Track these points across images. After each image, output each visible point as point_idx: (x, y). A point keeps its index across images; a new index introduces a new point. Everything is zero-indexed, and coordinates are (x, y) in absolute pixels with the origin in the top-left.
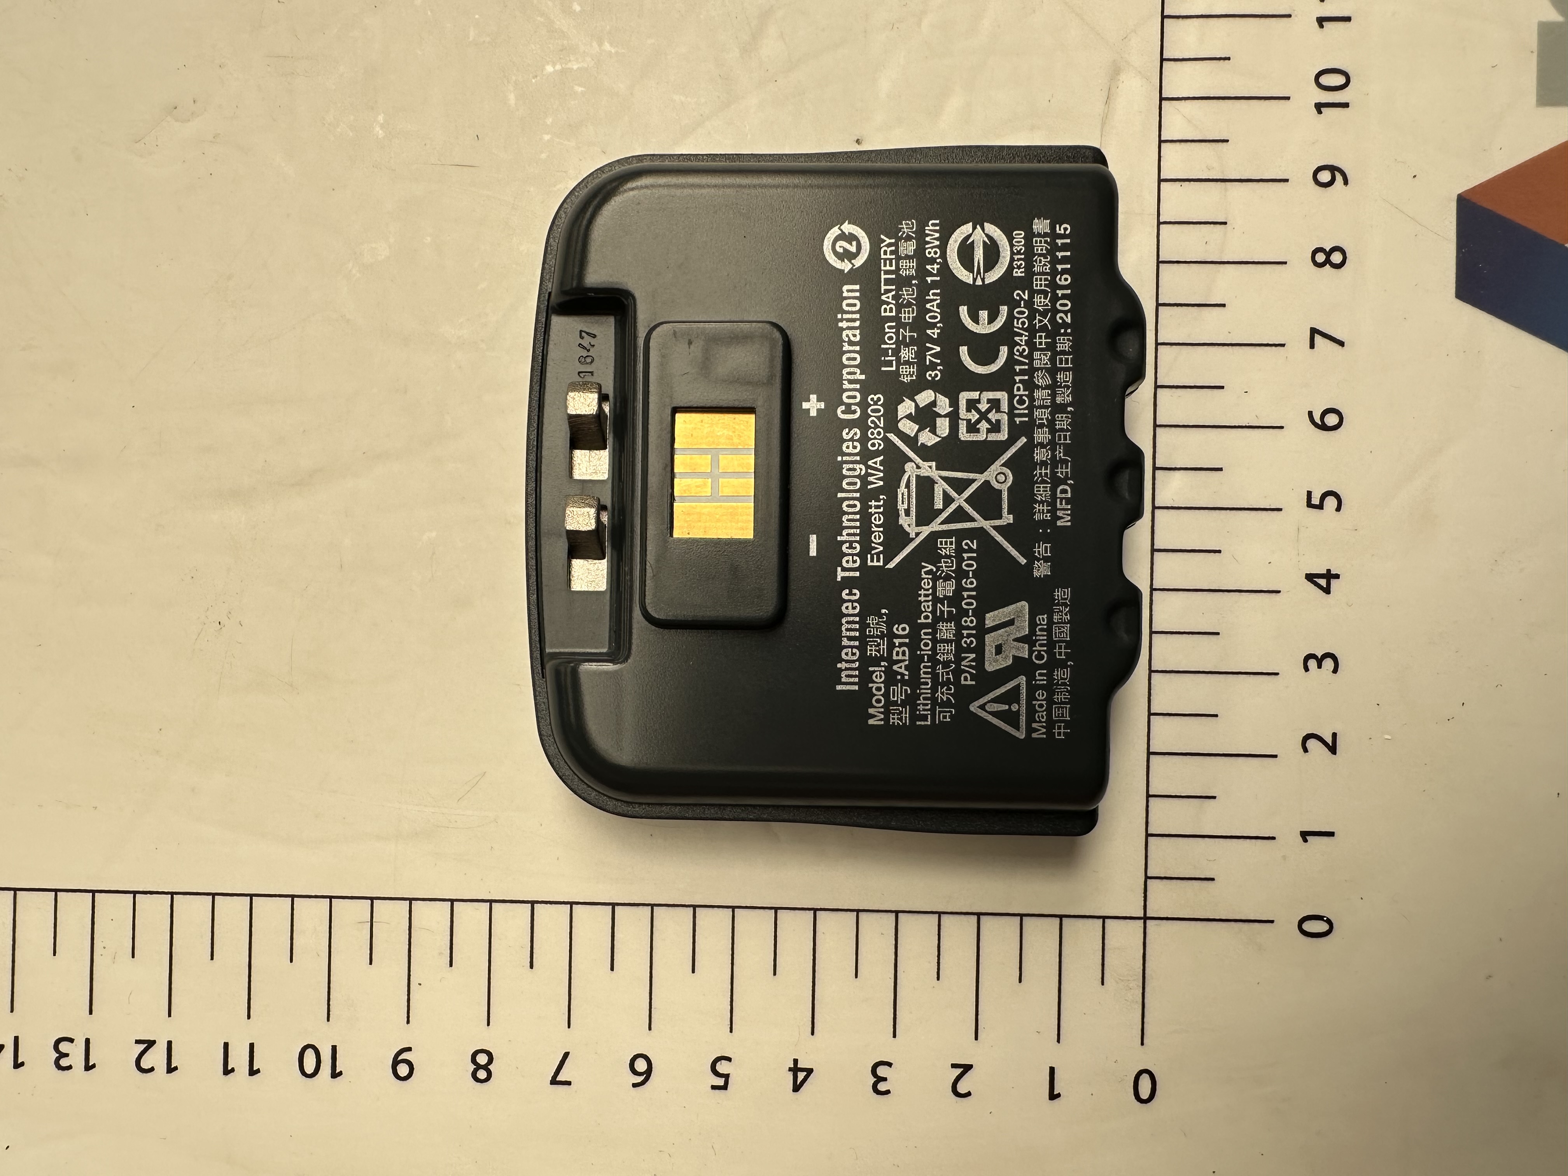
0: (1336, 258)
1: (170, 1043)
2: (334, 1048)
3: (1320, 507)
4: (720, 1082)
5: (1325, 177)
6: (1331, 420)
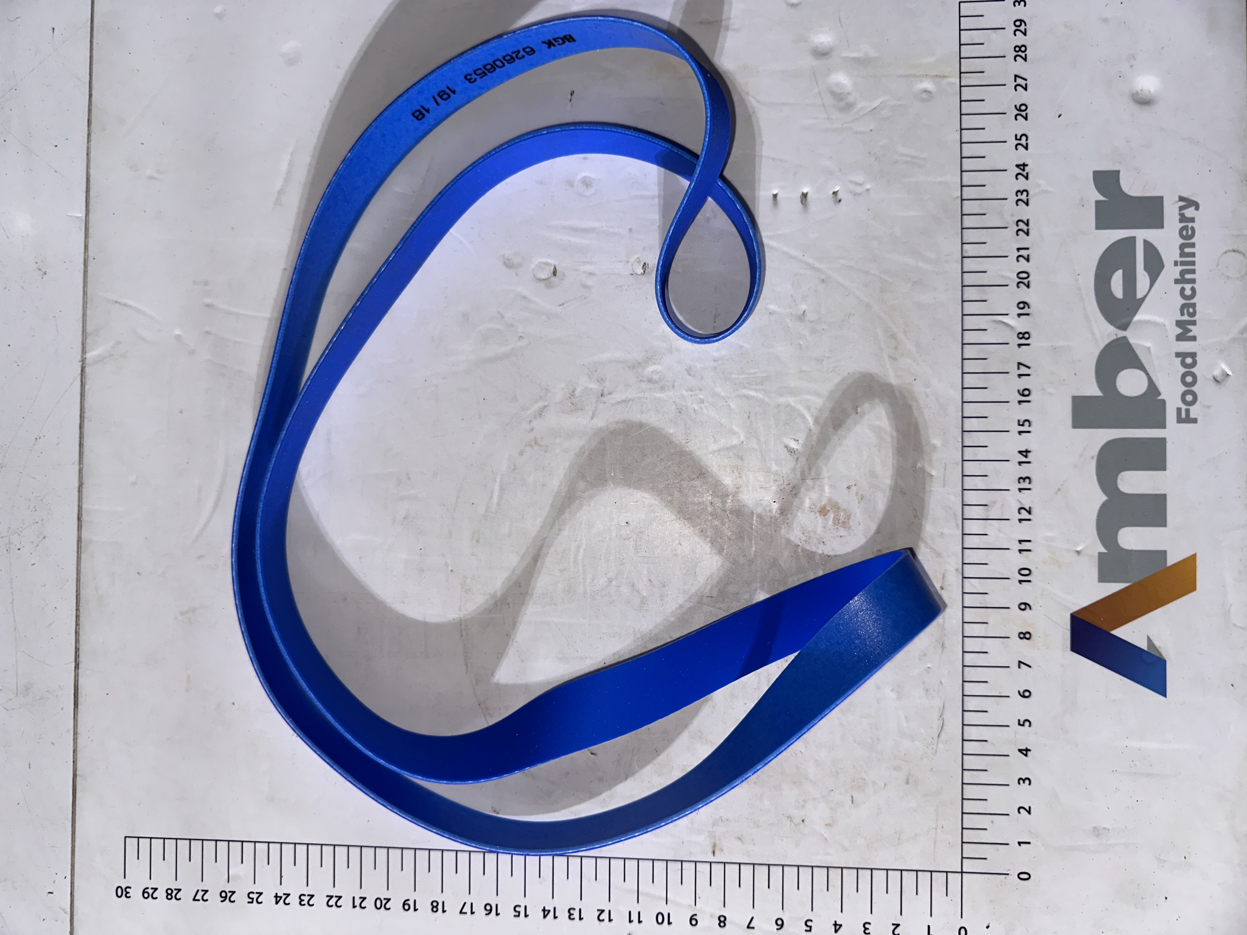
0: (1028, 636)
1: (610, 912)
2: (669, 915)
3: (1023, 725)
4: (808, 929)
5: (1023, 607)
6: (1027, 694)
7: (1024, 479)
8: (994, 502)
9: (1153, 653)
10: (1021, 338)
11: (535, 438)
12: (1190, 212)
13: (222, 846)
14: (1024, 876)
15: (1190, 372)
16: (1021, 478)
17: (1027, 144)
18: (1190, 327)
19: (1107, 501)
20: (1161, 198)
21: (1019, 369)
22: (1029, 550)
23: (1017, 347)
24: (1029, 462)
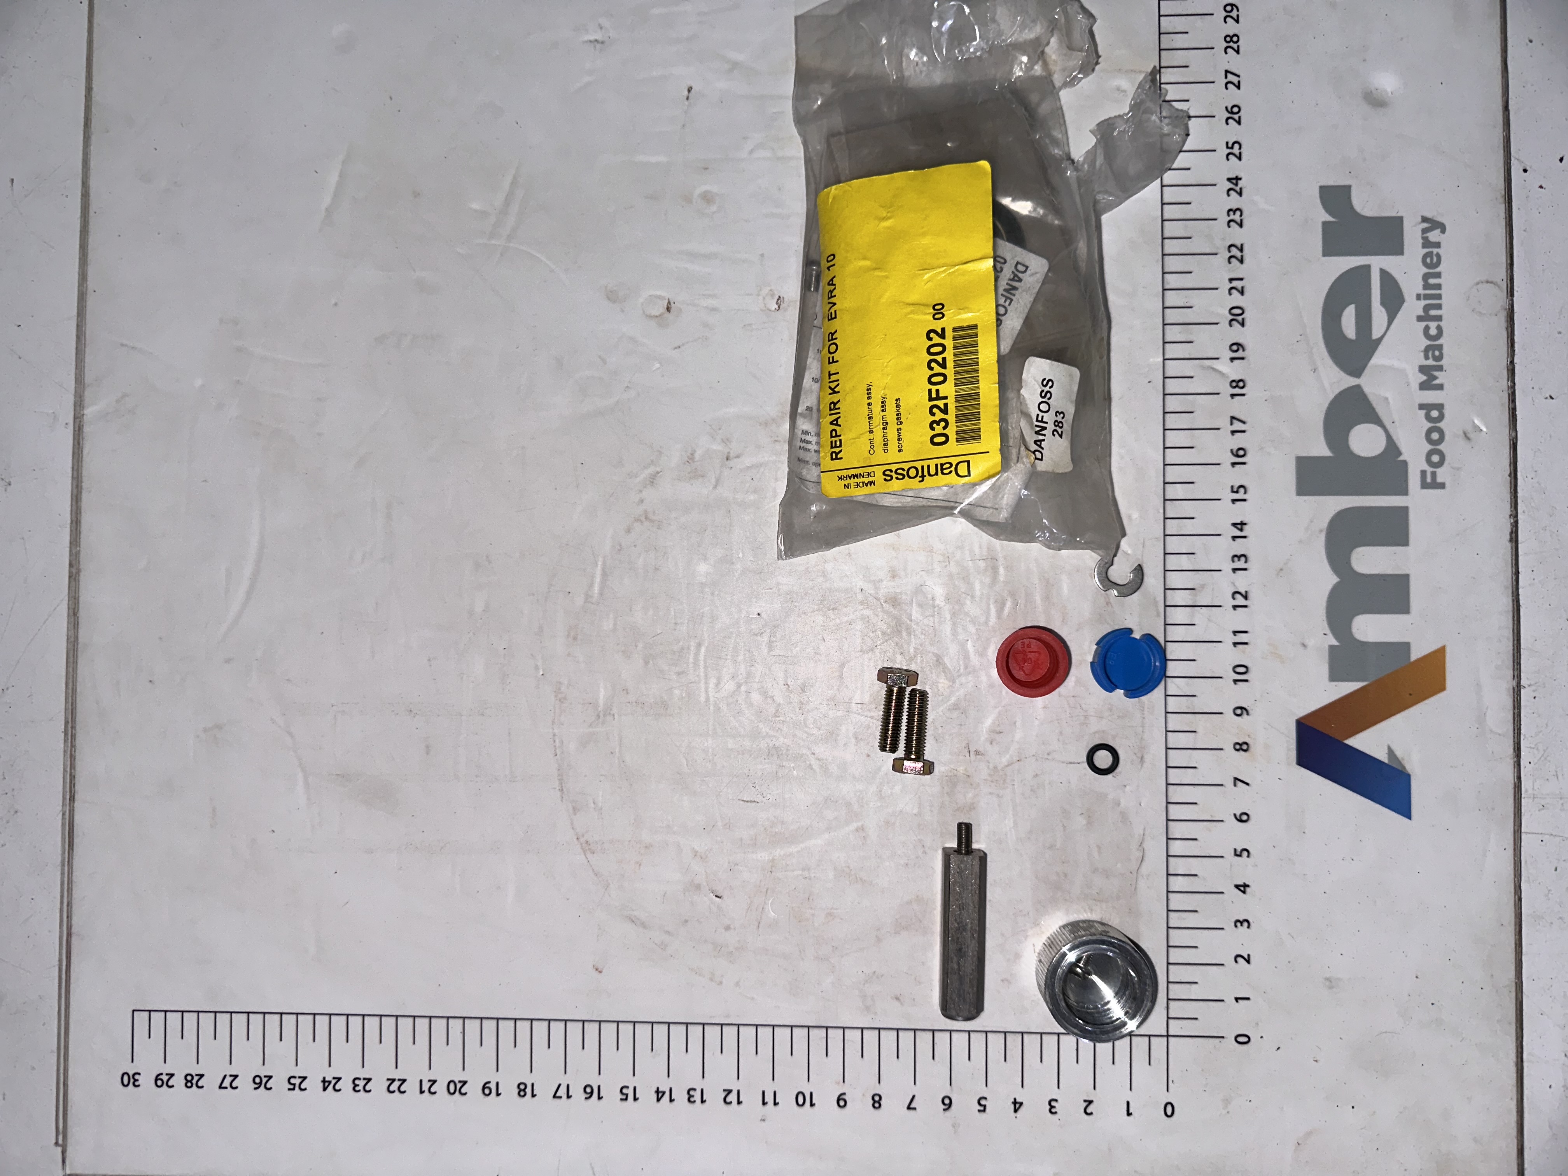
0: (1245, 747)
1: (738, 1092)
2: (811, 1094)
3: (1240, 856)
4: (982, 1108)
5: (1239, 712)
6: (1244, 818)
7: (1239, 557)
8: (1203, 586)
9: (1394, 766)
10: (1235, 387)
11: (646, 512)
12: (1434, 236)
13: (256, 1020)
14: (1243, 1039)
15: (1436, 427)
16: (1235, 556)
17: (1240, 153)
18: (1436, 373)
19: (1338, 583)
20: (1400, 219)
21: (1232, 424)
22: (1246, 644)
23: (1230, 398)
24: (1245, 537)
